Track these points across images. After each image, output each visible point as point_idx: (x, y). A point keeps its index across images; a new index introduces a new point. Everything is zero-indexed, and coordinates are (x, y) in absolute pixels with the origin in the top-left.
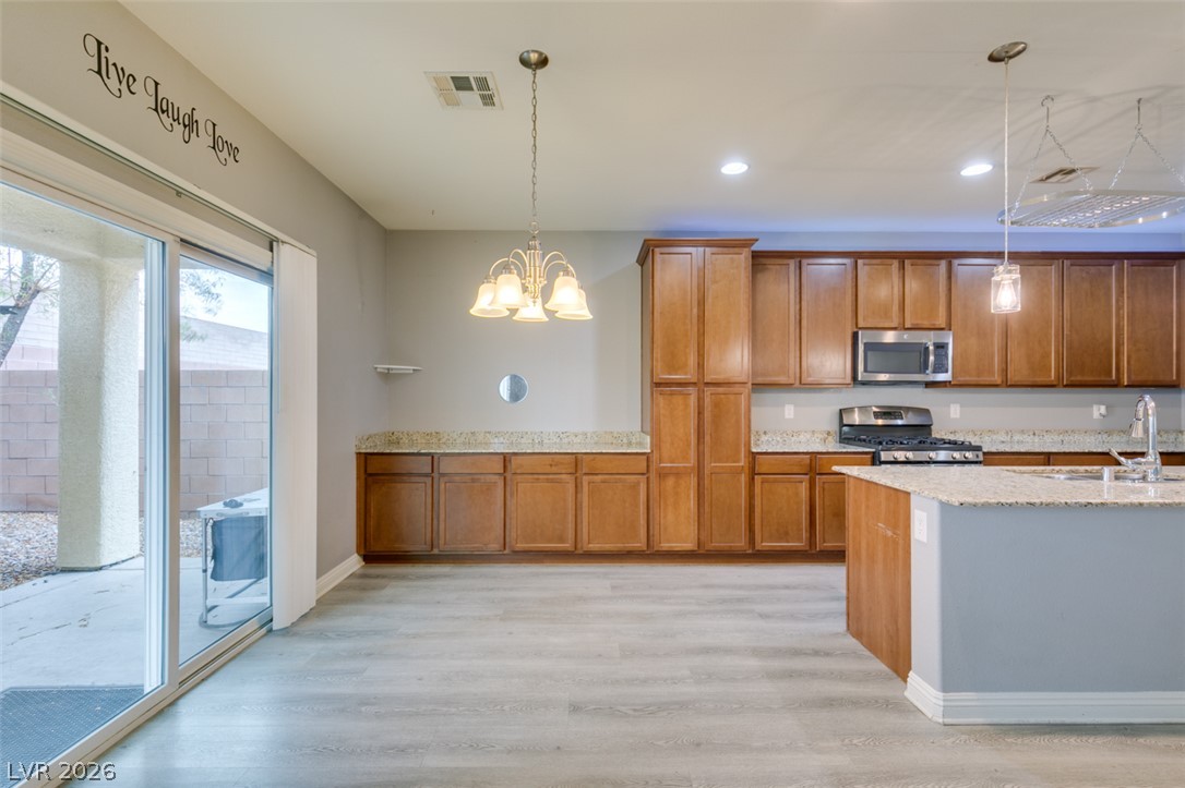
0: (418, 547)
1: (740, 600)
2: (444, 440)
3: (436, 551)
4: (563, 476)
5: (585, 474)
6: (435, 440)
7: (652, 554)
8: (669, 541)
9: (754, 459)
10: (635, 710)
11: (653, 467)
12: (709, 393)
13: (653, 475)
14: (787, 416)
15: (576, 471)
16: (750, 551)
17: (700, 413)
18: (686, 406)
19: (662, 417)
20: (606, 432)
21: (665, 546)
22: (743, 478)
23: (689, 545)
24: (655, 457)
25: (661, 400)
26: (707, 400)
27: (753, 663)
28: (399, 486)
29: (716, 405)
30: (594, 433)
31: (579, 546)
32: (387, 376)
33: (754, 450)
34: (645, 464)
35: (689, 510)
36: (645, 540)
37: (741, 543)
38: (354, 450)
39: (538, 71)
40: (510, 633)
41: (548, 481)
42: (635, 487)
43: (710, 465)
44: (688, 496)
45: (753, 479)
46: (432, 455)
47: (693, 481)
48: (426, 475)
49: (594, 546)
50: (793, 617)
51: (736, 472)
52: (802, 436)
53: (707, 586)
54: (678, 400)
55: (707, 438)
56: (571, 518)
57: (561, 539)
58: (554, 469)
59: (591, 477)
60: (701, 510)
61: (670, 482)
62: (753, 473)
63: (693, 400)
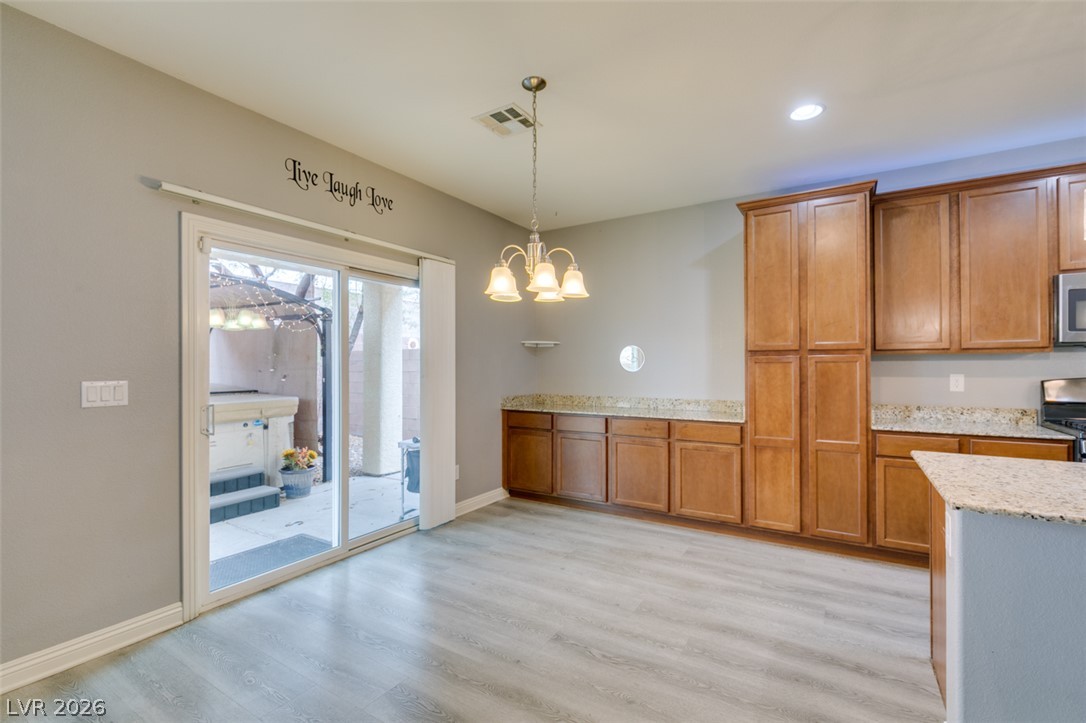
0: (541, 488)
1: (817, 594)
2: (576, 403)
3: (555, 494)
4: (658, 441)
5: (678, 440)
6: (569, 402)
7: (744, 528)
8: (766, 518)
9: (874, 438)
10: (604, 656)
11: (748, 438)
12: (813, 361)
13: (748, 447)
14: (953, 388)
15: (669, 437)
16: (870, 545)
17: (802, 383)
18: (786, 375)
19: (757, 387)
20: (719, 401)
21: (761, 522)
22: (860, 460)
23: (790, 526)
24: (749, 429)
25: (757, 369)
26: (811, 370)
27: (765, 655)
28: (529, 437)
29: (822, 374)
30: (707, 401)
31: (672, 508)
32: (535, 350)
33: (874, 428)
34: (738, 434)
35: (789, 487)
36: (739, 513)
37: (856, 534)
38: (499, 407)
39: (538, 93)
40: (563, 569)
41: (643, 444)
42: (728, 457)
43: (816, 441)
44: (789, 472)
45: (874, 461)
46: (552, 415)
47: (795, 457)
48: (548, 430)
49: (687, 511)
50: (870, 626)
51: (849, 452)
52: (977, 415)
53: (790, 572)
54: (776, 369)
55: (811, 411)
56: (664, 480)
57: (655, 500)
58: (648, 433)
59: (683, 444)
60: (805, 490)
61: (767, 456)
62: (872, 455)
63: (793, 369)
